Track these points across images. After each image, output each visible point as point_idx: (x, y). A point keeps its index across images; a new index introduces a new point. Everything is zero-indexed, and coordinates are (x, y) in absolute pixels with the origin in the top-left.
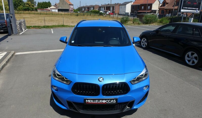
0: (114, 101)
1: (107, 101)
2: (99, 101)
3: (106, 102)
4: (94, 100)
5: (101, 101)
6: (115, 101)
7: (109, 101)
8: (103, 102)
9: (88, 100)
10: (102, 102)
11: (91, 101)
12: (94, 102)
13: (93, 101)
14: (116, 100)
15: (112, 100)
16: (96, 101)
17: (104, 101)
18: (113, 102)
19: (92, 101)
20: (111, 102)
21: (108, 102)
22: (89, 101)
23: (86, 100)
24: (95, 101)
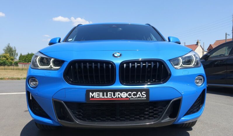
0: (142, 95)
1: (130, 95)
2: (114, 95)
3: (127, 97)
4: (105, 93)
5: (119, 94)
6: (145, 96)
7: (134, 95)
8: (122, 98)
9: (94, 93)
10: (121, 96)
11: (99, 94)
12: (105, 97)
13: (103, 95)
14: (147, 91)
15: (139, 93)
16: (109, 95)
17: (124, 95)
18: (140, 97)
19: (101, 94)
20: (138, 96)
21: (132, 98)
22: (95, 95)
23: (91, 93)
24: (107, 95)
